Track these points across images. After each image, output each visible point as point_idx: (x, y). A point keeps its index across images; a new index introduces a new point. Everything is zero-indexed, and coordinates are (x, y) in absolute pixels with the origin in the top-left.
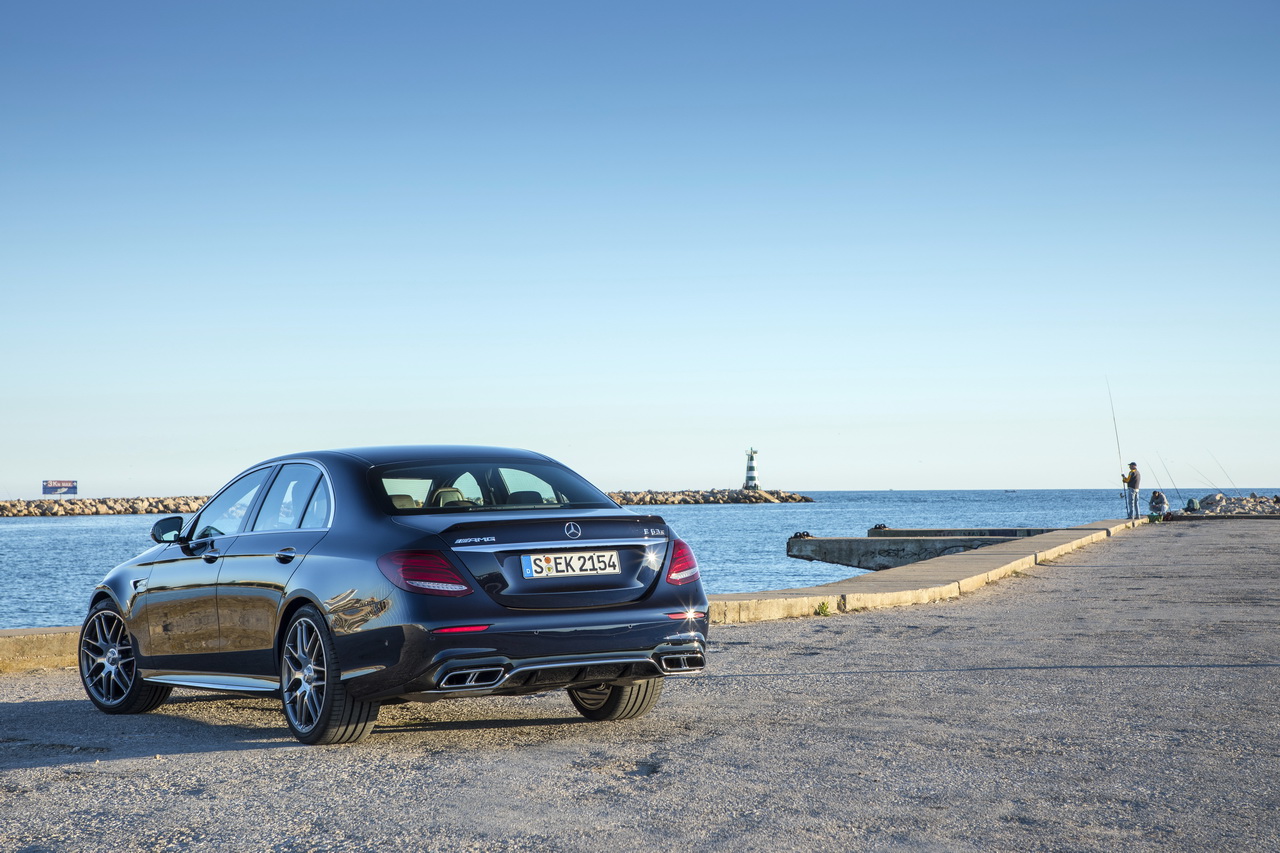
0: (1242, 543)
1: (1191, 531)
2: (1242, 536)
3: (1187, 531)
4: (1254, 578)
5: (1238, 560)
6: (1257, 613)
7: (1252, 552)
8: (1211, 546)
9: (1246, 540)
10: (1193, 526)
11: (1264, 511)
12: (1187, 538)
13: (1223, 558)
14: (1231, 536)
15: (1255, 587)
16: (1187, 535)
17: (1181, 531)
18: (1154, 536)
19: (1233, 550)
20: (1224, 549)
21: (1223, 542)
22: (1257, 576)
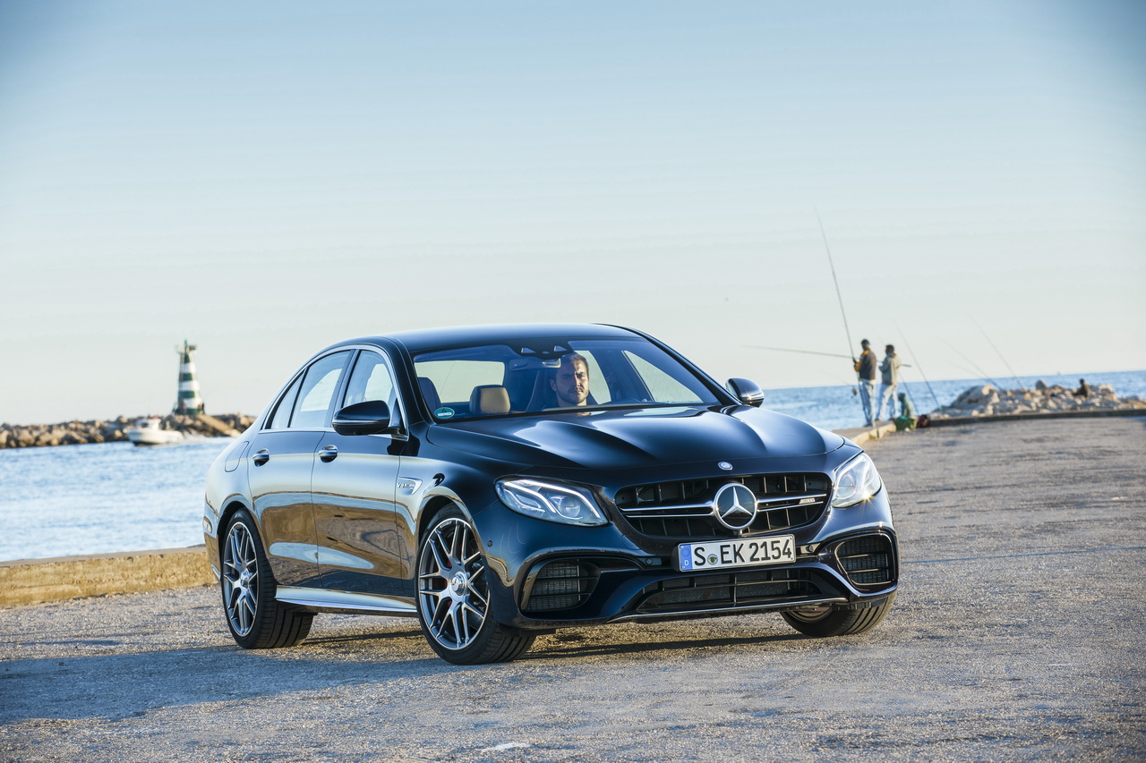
0: (1044, 448)
1: (965, 438)
2: (1040, 440)
3: (959, 439)
4: (1071, 483)
5: (1043, 467)
6: (1084, 514)
7: (1060, 458)
8: (1003, 454)
9: (1049, 445)
10: (964, 432)
11: (1060, 408)
12: (963, 447)
13: (1024, 466)
14: (1025, 441)
15: (1076, 492)
16: (962, 443)
17: (951, 439)
18: (914, 447)
19: (1034, 457)
20: (1021, 456)
21: (1018, 448)
22: (1074, 481)
